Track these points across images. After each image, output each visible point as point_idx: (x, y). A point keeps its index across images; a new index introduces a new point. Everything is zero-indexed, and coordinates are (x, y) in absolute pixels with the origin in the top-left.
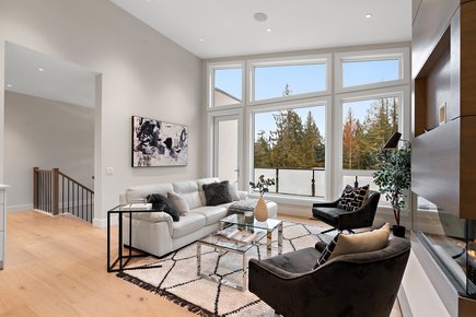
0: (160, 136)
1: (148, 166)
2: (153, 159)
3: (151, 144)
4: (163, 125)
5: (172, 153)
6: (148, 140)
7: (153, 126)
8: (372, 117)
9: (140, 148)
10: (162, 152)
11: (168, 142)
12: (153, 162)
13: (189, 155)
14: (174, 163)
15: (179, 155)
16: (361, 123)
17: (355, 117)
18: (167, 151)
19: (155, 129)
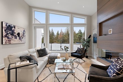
0: (15, 32)
1: (10, 44)
2: (12, 41)
3: (11, 35)
4: (16, 27)
5: (20, 38)
6: (10, 33)
7: (12, 27)
8: (66, 31)
9: (6, 36)
10: (16, 38)
11: (19, 34)
12: (12, 42)
13: (26, 39)
14: (21, 42)
15: (23, 39)
16: (64, 32)
17: (62, 31)
18: (18, 38)
19: (13, 29)
